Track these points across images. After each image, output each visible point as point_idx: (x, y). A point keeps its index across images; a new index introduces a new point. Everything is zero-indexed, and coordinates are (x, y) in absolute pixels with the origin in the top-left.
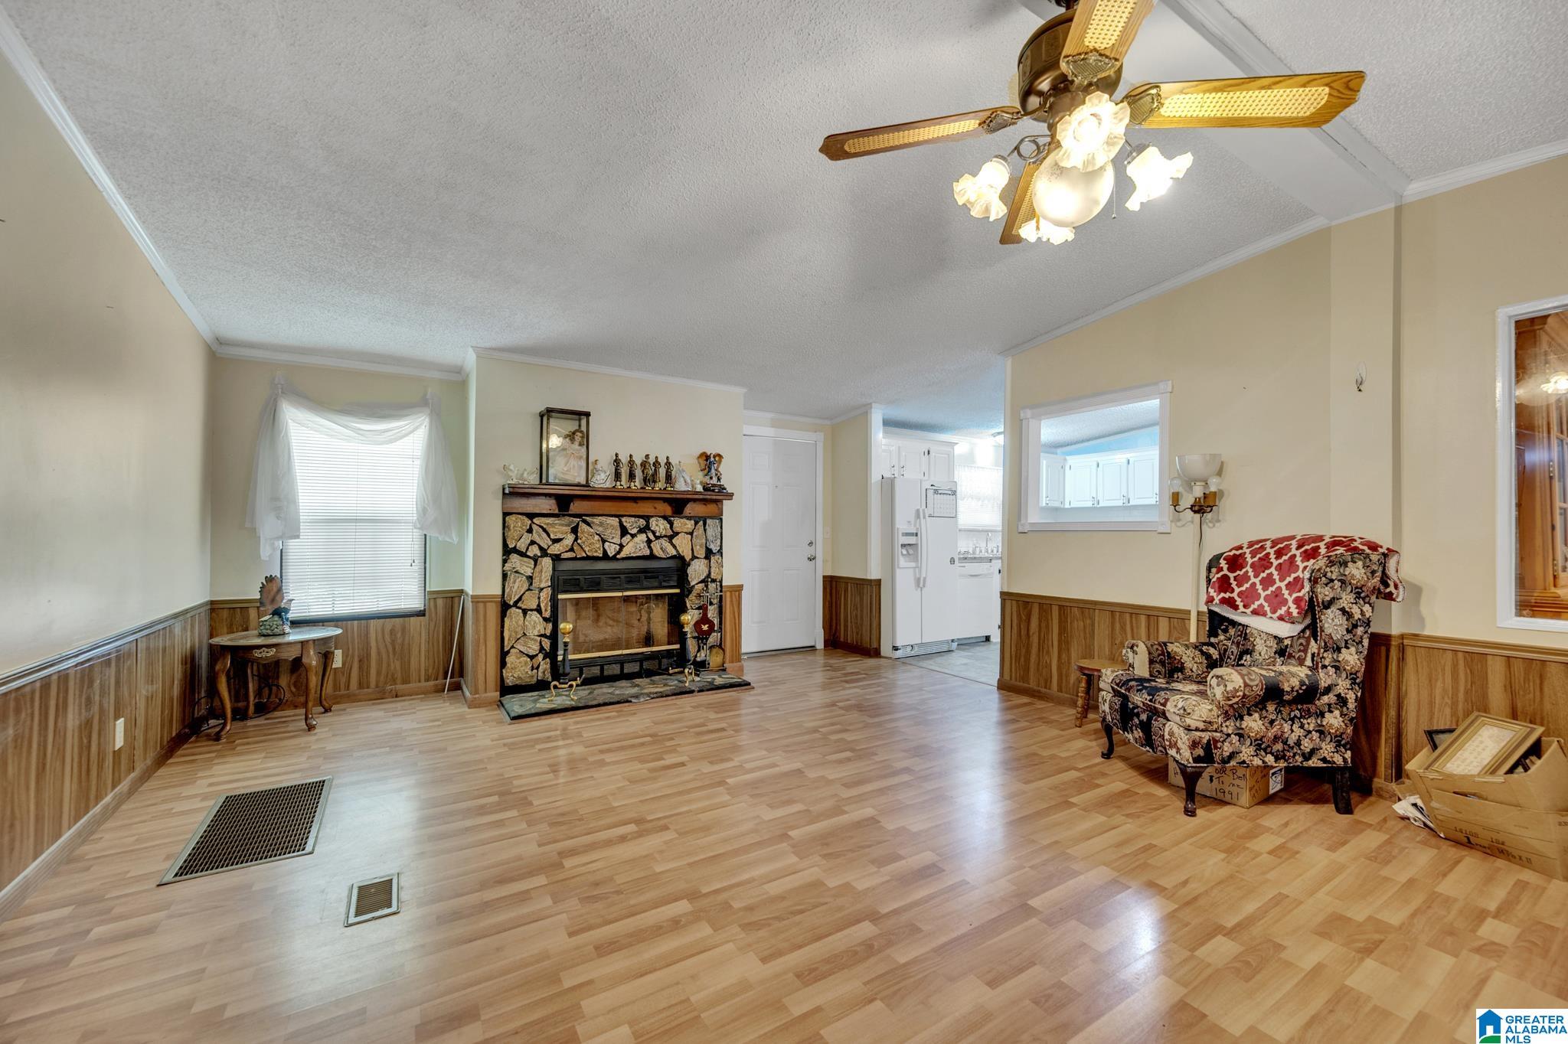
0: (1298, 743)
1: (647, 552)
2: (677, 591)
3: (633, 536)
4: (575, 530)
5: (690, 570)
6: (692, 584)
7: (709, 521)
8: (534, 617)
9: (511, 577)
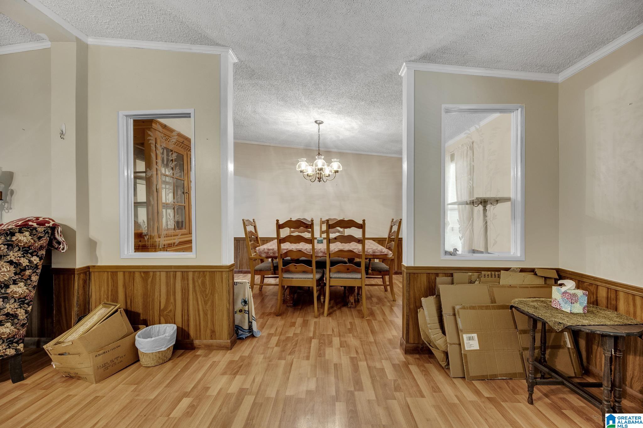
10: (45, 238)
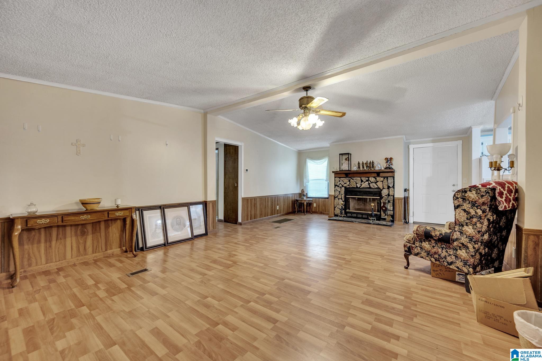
0: (445, 257)
1: (369, 187)
2: (379, 198)
3: (364, 182)
4: (349, 181)
5: (382, 192)
6: (383, 196)
7: (389, 178)
8: (341, 200)
9: (336, 191)
10: (486, 197)
